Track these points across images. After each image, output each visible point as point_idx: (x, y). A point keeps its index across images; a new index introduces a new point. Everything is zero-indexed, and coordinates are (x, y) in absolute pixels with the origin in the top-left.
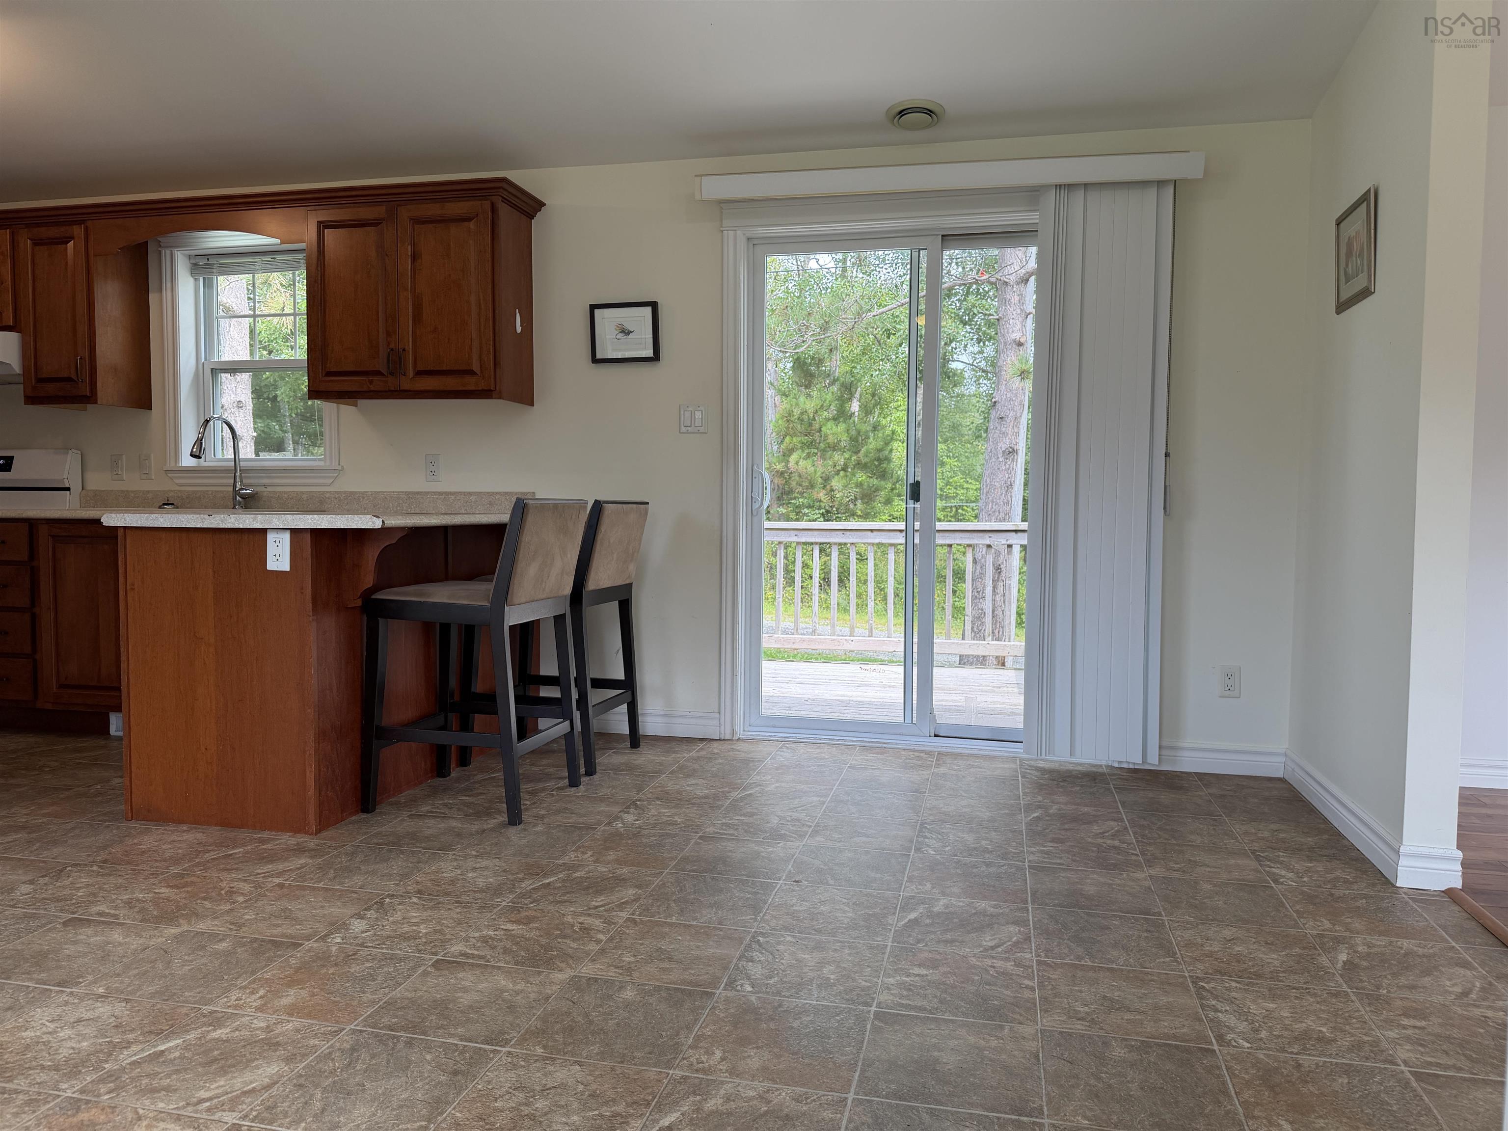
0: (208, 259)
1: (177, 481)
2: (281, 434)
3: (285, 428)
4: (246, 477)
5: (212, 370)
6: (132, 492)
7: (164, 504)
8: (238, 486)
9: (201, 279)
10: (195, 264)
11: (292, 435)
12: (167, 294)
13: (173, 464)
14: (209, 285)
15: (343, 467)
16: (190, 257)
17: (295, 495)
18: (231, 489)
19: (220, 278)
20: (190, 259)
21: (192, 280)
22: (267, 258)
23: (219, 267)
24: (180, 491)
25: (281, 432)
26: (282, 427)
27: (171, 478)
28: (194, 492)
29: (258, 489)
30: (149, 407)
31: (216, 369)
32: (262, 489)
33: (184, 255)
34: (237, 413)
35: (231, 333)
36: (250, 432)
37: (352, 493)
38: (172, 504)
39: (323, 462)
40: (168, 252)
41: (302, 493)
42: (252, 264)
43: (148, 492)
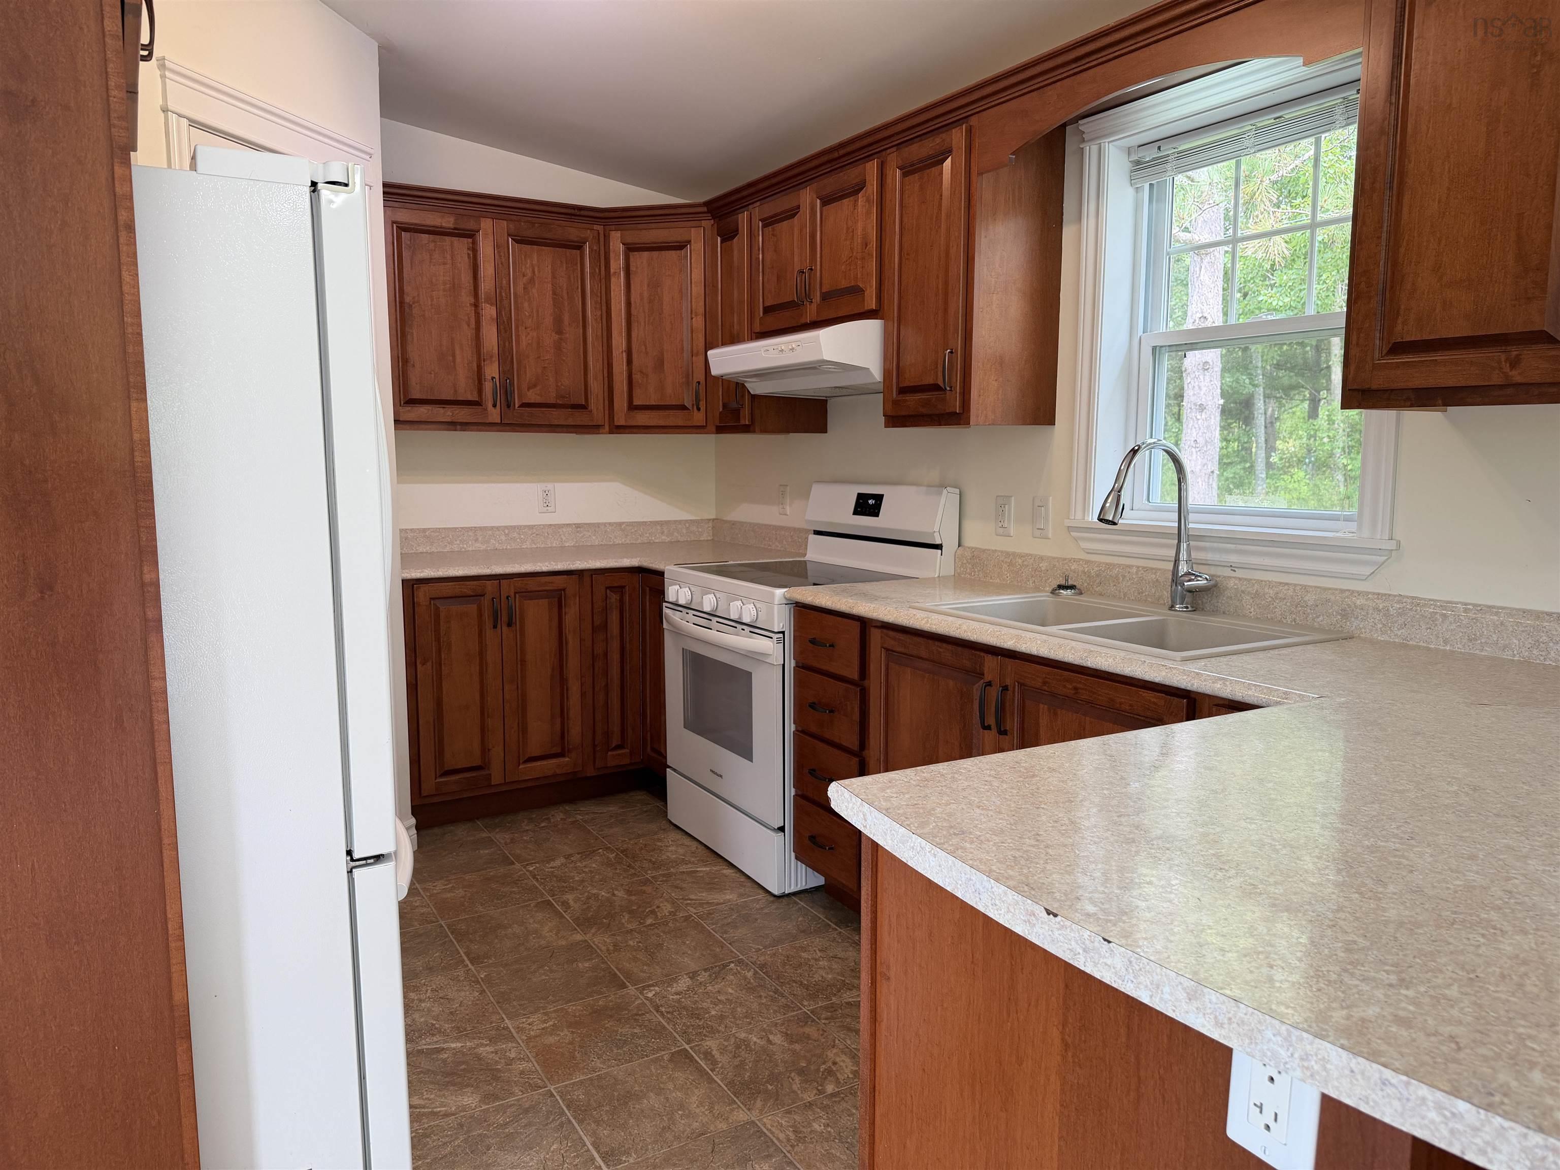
0: (1159, 148)
1: (1084, 545)
2: (1252, 389)
3: (1256, 382)
4: (1199, 549)
5: (1154, 349)
6: (1021, 556)
7: (1061, 587)
8: (1183, 568)
9: (1147, 186)
10: (1138, 163)
11: (1264, 388)
12: (1088, 223)
13: (1079, 515)
14: (1157, 194)
15: (1399, 543)
16: (1129, 151)
17: (1290, 593)
18: (1170, 566)
19: (1180, 179)
20: (1129, 154)
21: (1130, 191)
22: (1267, 120)
23: (1178, 158)
24: (1087, 562)
25: (1250, 386)
26: (1253, 381)
27: (1076, 539)
28: (1110, 566)
29: (1219, 572)
30: (1051, 421)
31: (1161, 347)
32: (1227, 572)
33: (1120, 148)
34: (1201, 377)
35: (1202, 278)
36: (1216, 400)
37: (1416, 602)
38: (1072, 587)
39: (1353, 526)
40: (1095, 148)
41: (1305, 588)
42: (1237, 138)
43: (1042, 558)
